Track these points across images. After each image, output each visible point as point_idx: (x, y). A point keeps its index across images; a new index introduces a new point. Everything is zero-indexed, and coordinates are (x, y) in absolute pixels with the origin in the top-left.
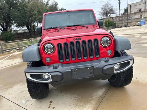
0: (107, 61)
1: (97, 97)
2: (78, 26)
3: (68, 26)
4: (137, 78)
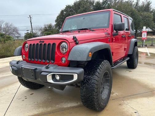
4: (136, 113)
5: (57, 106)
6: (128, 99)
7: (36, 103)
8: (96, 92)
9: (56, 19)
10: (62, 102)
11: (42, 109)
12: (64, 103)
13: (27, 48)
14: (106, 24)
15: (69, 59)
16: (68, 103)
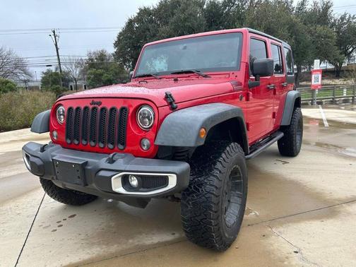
1: (137, 243)
4: (296, 252)
5: (131, 241)
6: (281, 224)
7: (83, 236)
8: (215, 212)
9: (116, 39)
10: (140, 233)
11: (98, 249)
12: (144, 234)
13: (62, 117)
14: (234, 63)
15: (158, 142)
16: (153, 234)
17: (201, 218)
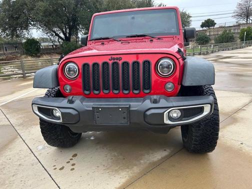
0: (155, 102)
1: (148, 162)
2: (146, 37)
3: (128, 37)
4: (242, 144)
7: (102, 167)
15: (188, 84)
17: (211, 132)
